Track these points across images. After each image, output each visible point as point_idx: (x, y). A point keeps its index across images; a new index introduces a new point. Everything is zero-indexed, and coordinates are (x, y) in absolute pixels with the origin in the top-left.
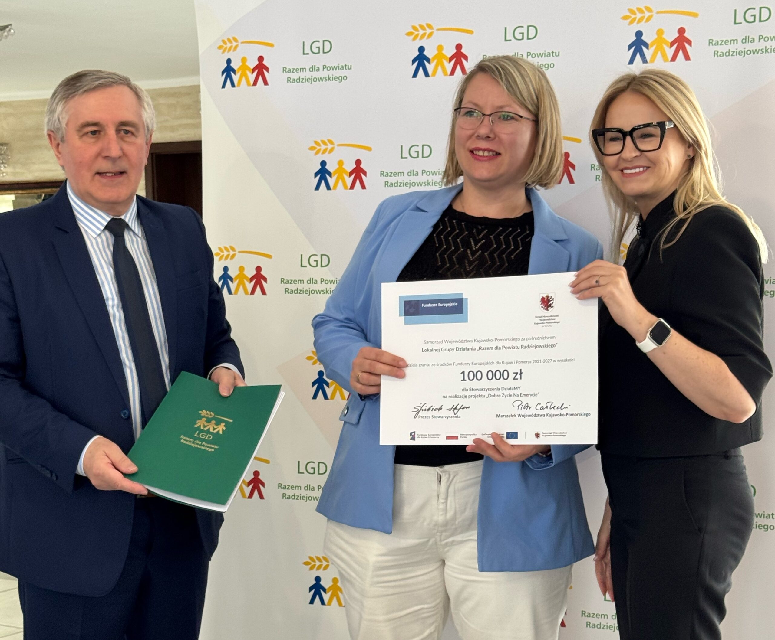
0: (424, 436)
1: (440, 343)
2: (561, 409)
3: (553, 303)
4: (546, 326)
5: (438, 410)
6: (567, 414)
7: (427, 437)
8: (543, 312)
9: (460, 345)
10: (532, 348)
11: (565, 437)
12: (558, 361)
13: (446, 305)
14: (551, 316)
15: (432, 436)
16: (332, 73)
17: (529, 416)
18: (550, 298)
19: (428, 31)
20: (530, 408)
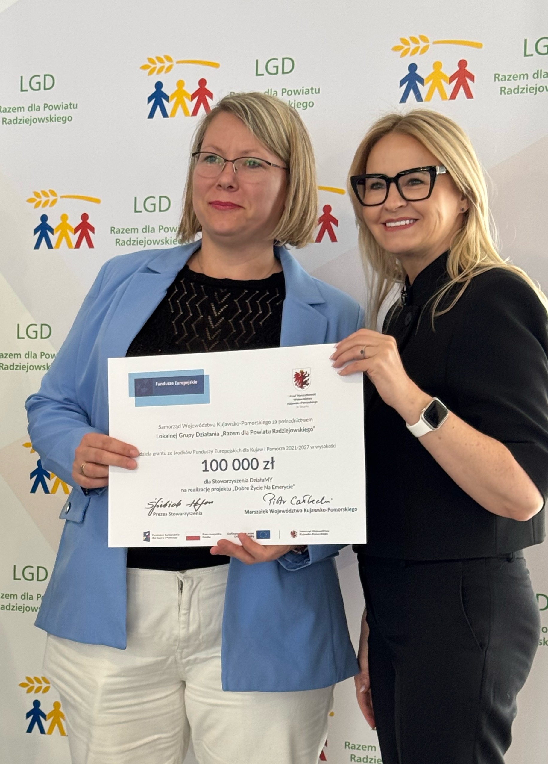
0: (160, 537)
1: (177, 427)
2: (322, 503)
3: (308, 379)
4: (301, 407)
5: (176, 506)
6: (329, 509)
7: (163, 538)
8: (298, 391)
9: (201, 430)
10: (286, 433)
11: (327, 535)
12: (317, 447)
13: (184, 383)
14: (307, 395)
15: (169, 536)
16: (54, 113)
17: (284, 512)
18: (305, 373)
19: (167, 64)
20: (284, 503)
